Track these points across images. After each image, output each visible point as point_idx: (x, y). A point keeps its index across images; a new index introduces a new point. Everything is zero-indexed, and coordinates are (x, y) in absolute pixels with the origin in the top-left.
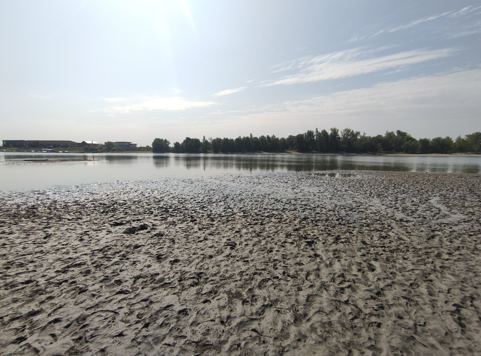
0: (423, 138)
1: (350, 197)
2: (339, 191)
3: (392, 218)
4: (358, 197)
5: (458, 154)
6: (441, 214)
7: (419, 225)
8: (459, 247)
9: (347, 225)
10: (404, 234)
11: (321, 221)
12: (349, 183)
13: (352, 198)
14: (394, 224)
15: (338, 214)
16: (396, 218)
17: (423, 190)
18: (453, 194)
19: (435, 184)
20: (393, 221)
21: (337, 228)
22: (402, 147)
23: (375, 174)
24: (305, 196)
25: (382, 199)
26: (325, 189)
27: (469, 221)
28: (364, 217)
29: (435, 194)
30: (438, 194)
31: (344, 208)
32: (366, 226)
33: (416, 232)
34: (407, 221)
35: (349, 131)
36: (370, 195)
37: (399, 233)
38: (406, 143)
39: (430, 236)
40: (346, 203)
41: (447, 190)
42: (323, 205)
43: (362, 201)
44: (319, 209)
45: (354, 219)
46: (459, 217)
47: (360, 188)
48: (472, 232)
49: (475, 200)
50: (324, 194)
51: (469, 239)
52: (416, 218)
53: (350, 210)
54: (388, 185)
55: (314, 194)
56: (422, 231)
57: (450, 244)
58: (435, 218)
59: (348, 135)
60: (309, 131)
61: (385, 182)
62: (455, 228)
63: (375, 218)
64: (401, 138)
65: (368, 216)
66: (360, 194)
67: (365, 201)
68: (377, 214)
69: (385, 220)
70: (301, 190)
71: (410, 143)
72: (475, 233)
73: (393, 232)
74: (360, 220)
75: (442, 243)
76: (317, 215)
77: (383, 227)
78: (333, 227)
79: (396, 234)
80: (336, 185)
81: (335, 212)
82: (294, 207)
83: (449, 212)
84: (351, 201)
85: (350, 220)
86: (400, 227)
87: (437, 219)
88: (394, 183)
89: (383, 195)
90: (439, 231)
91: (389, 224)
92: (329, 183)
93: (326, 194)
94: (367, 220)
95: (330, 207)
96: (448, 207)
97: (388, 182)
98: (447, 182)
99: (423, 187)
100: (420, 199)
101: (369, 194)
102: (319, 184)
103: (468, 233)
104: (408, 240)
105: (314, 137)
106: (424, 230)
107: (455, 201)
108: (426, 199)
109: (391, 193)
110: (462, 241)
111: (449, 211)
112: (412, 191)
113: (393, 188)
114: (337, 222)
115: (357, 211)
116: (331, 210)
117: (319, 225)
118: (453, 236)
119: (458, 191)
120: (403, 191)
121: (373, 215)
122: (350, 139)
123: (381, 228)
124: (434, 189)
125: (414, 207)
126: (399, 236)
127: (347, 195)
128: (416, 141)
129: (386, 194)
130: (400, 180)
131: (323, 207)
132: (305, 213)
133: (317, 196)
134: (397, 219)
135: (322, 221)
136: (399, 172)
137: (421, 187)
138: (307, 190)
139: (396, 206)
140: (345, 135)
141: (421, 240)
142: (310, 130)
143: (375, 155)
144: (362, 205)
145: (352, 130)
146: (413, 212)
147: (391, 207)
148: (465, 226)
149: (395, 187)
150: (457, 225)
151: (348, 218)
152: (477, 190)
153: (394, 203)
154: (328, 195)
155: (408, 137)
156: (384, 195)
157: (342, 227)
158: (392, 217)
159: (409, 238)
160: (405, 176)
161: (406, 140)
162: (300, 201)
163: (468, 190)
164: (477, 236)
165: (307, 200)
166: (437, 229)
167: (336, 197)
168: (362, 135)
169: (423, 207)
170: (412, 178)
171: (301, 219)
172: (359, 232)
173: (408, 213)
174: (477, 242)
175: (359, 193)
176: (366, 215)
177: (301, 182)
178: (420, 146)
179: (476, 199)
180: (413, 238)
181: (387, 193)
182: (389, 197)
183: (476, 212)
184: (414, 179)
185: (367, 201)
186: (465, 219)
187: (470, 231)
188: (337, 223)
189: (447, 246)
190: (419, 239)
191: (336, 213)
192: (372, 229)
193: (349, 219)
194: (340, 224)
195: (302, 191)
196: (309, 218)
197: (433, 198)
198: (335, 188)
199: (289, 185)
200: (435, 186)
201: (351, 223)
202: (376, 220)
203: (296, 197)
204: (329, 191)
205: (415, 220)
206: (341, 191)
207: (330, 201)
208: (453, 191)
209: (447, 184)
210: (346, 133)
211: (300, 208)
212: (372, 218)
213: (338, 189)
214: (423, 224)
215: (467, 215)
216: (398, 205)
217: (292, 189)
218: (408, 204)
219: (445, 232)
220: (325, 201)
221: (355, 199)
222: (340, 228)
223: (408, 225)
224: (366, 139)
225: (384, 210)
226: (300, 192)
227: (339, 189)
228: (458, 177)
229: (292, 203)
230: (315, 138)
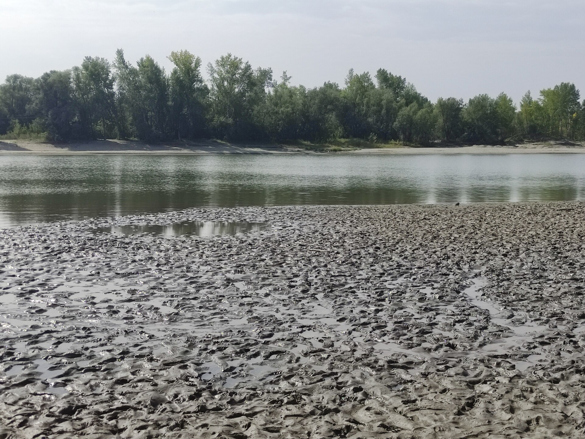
0: (445, 98)
1: (242, 305)
2: (202, 286)
3: (365, 361)
4: (268, 300)
5: (528, 145)
6: (491, 328)
7: (438, 370)
8: (529, 422)
9: (229, 410)
10: (399, 409)
11: (131, 413)
12: (237, 254)
13: (247, 308)
14: (373, 379)
15: (196, 374)
16: (376, 361)
17: (449, 258)
18: (519, 264)
19: (477, 237)
20: (368, 369)
21: (190, 428)
22: (396, 124)
23: (321, 216)
24: (74, 318)
25: (339, 301)
26: (153, 284)
27: (552, 340)
28: (285, 370)
29: (478, 268)
30: (484, 269)
31: (220, 349)
32: (288, 403)
33: (431, 397)
34: (407, 366)
35: (235, 65)
36: (304, 292)
37: (384, 409)
38: (405, 111)
39: (463, 402)
40: (226, 327)
41: (505, 255)
42: (145, 345)
43: (279, 316)
44: (126, 364)
45: (254, 381)
46: (531, 330)
47: (274, 269)
48: (558, 370)
49: (564, 277)
50: (148, 304)
51: (551, 394)
52: (429, 350)
53: (241, 352)
54: (356, 252)
55: (110, 307)
56: (444, 391)
57: (509, 416)
58: (476, 344)
59: (233, 81)
60: (88, 59)
61: (348, 241)
62: (522, 367)
63: (318, 369)
64: (389, 94)
65: (296, 365)
66: (275, 290)
67: (290, 312)
68: (325, 356)
69: (346, 372)
70: (56, 297)
71: (415, 113)
72: (564, 372)
73: (368, 409)
74: (271, 383)
75: (491, 419)
76: (120, 388)
77: (341, 397)
78: (177, 425)
79: (377, 413)
80: (194, 267)
81: (185, 367)
82: (26, 372)
83: (510, 320)
84: (244, 321)
85: (238, 391)
86: (389, 387)
87: (481, 346)
88: (375, 243)
89: (343, 285)
90: (485, 382)
91: (358, 383)
92: (167, 259)
93: (156, 302)
94: (292, 380)
95: (169, 352)
96: (506, 304)
97: (357, 242)
98: (504, 231)
99: (449, 249)
100: (442, 288)
101: (301, 288)
102: (131, 268)
103: (549, 375)
104: (409, 426)
105: (110, 86)
106: (450, 386)
107: (522, 286)
108: (457, 286)
109: (365, 276)
110: (535, 403)
111: (509, 317)
112: (422, 265)
113: (371, 260)
114: (193, 406)
115: (262, 354)
116: (173, 363)
117: (124, 429)
118: (517, 392)
119: (528, 255)
120: (399, 266)
121: (311, 360)
122: (242, 94)
123: (334, 401)
124: (476, 253)
125: (427, 314)
126: (384, 420)
127: (230, 297)
128: (430, 105)
129: (351, 283)
130: (390, 234)
131: (141, 356)
132: (69, 388)
133: (123, 313)
134: (381, 363)
135: (135, 409)
136: (387, 206)
137: (444, 251)
138: (83, 295)
139: (380, 318)
140: (223, 79)
141: (441, 420)
142: (93, 57)
143: (322, 151)
144: (279, 330)
145: (244, 61)
146: (423, 332)
147: (365, 324)
148: (543, 357)
149: (375, 257)
150: (526, 356)
151: (232, 383)
152: (567, 248)
153: (373, 308)
154: (164, 304)
155: (408, 91)
156: (347, 286)
157: (210, 419)
158: (366, 356)
159: (412, 419)
160: (404, 219)
161: (403, 101)
162: (54, 340)
163: (549, 249)
164: (568, 382)
165: (83, 333)
166: (481, 377)
167: (191, 308)
168: (280, 81)
169: (449, 312)
170: (422, 224)
171: (50, 415)
172: (267, 429)
173: (411, 339)
174: (567, 400)
175: (271, 288)
176: (290, 362)
177: (61, 265)
178: (441, 120)
179: (566, 273)
180: (423, 417)
181: (354, 278)
182: (359, 293)
183: (566, 311)
184: (426, 227)
185: (296, 313)
186: (542, 336)
187: (554, 368)
188: (194, 408)
189: (503, 424)
190: (437, 418)
191: (191, 370)
192: (308, 409)
193: (237, 387)
194: (203, 409)
195: (63, 301)
196: (84, 407)
197: (474, 280)
198: (190, 275)
199: (10, 279)
200: (476, 243)
201: (241, 402)
202: (320, 377)
203: (34, 327)
204: (166, 291)
205: (427, 357)
206: (210, 284)
207: (171, 327)
208: (517, 255)
209: (505, 237)
210: (228, 72)
211: (52, 369)
212: (310, 371)
213: (201, 280)
214: (447, 368)
215: (547, 322)
216: (383, 316)
217: (21, 295)
218: (411, 309)
219: (498, 382)
220: (150, 329)
221: (259, 311)
222: (204, 426)
223: (408, 378)
224: (291, 96)
225: (345, 338)
226: (54, 306)
227: (203, 280)
228: (529, 214)
229: (18, 355)
230: (115, 88)
